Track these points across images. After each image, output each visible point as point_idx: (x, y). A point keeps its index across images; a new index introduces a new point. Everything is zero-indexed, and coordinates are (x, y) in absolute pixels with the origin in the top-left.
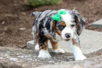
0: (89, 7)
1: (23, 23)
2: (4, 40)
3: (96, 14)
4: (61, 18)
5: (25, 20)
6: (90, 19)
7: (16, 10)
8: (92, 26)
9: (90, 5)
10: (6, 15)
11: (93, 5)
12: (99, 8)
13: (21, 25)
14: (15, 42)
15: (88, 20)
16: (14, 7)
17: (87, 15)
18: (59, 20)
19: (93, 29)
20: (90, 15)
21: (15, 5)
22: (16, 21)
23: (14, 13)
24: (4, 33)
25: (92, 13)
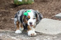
0: (51, 6)
1: (13, 15)
2: (3, 25)
3: (56, 10)
4: (28, 14)
5: (13, 13)
6: (53, 13)
7: (7, 7)
8: (54, 17)
9: (51, 4)
10: (2, 10)
11: (53, 4)
12: (57, 6)
13: (12, 16)
14: (10, 27)
15: (52, 13)
16: (5, 5)
17: (50, 11)
18: (27, 15)
19: (56, 19)
20: (52, 11)
21: (6, 4)
22: (8, 14)
23: (6, 9)
24: (2, 21)
25: (53, 10)
